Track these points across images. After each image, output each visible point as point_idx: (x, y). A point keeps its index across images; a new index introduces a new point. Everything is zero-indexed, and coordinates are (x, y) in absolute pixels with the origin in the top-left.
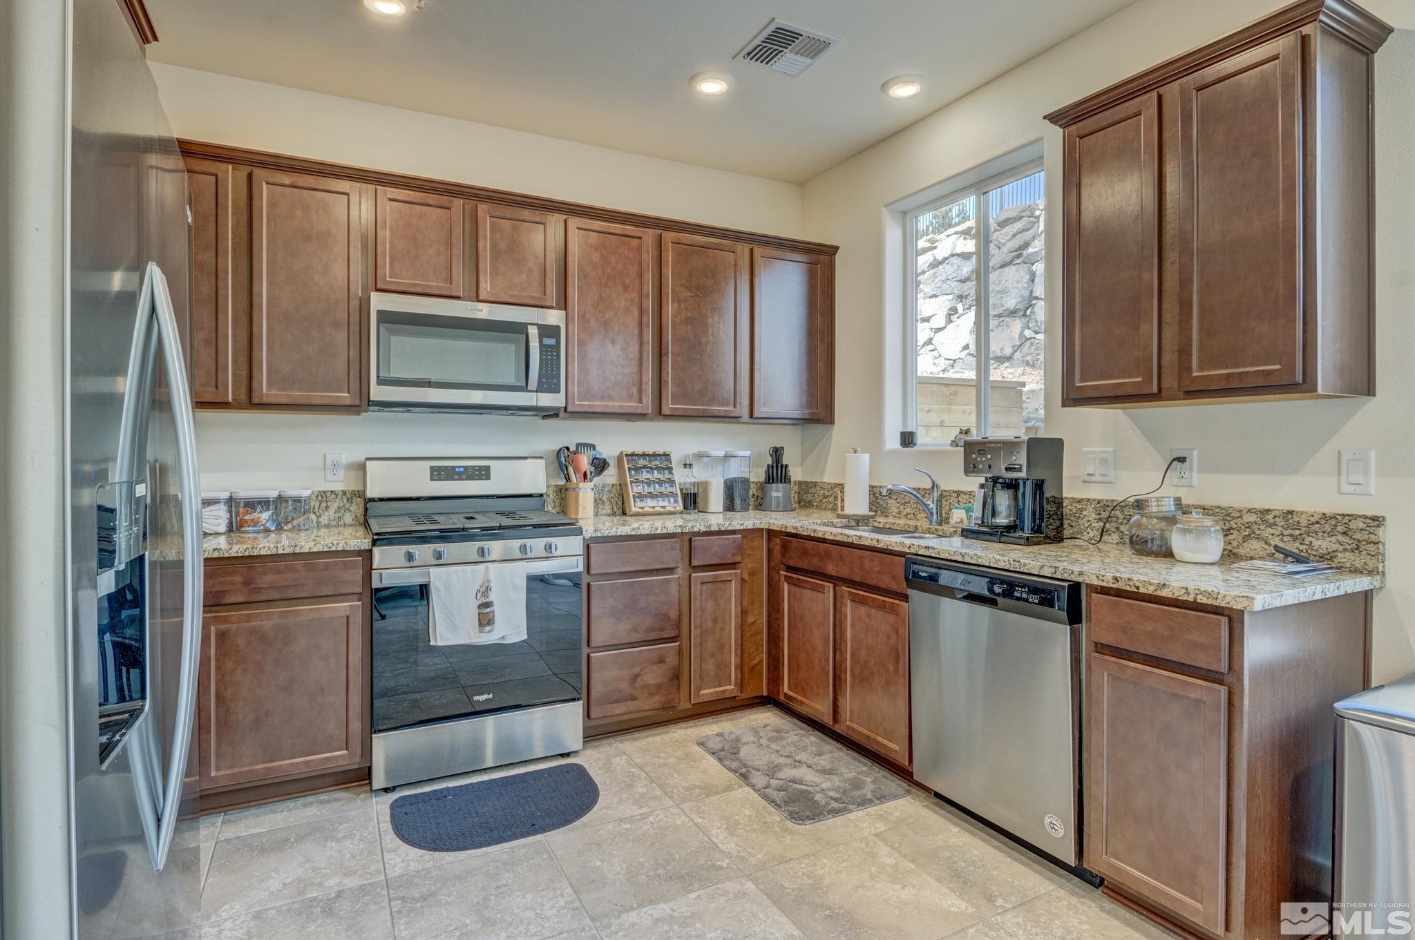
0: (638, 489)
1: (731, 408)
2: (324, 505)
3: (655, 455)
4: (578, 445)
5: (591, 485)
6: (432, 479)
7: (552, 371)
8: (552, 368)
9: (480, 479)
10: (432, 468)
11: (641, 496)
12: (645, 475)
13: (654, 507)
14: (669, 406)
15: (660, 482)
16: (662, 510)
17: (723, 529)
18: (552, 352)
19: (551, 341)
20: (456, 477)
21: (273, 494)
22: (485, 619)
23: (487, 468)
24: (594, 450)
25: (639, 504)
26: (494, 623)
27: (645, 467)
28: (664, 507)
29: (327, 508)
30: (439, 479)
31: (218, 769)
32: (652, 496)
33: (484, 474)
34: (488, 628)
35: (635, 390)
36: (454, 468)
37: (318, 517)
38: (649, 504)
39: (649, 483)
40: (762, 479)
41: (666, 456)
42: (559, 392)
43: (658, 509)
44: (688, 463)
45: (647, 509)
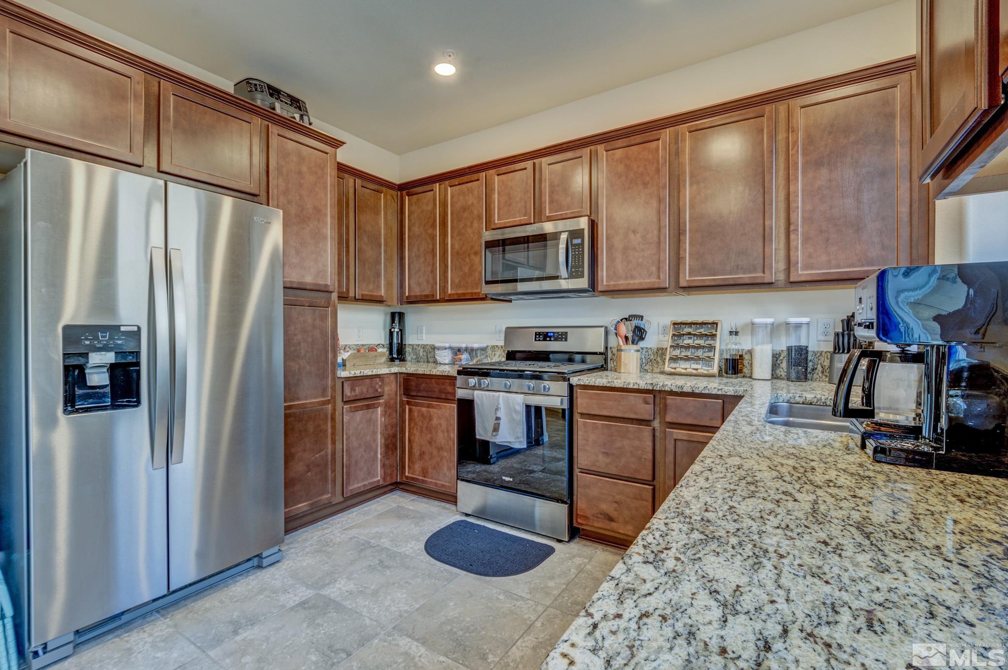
0: (677, 352)
1: (760, 274)
2: (493, 353)
3: (703, 324)
4: (630, 316)
5: (635, 347)
6: (535, 340)
7: (579, 262)
8: (579, 260)
9: (562, 340)
10: (536, 333)
11: (674, 359)
12: (687, 341)
13: (686, 369)
14: (686, 278)
15: (699, 347)
16: (694, 371)
17: (697, 391)
18: (579, 248)
19: (577, 241)
20: (548, 339)
21: (464, 346)
22: (496, 429)
23: (566, 333)
24: (642, 320)
25: (673, 365)
26: (498, 431)
27: (689, 334)
28: (697, 369)
29: (495, 354)
30: (539, 340)
31: (409, 473)
32: (687, 359)
33: (563, 337)
34: (494, 433)
35: (654, 269)
36: (547, 333)
37: (491, 359)
38: (682, 366)
39: (688, 347)
40: (832, 350)
41: (715, 324)
42: (583, 277)
43: (689, 370)
44: (734, 330)
45: (678, 370)
